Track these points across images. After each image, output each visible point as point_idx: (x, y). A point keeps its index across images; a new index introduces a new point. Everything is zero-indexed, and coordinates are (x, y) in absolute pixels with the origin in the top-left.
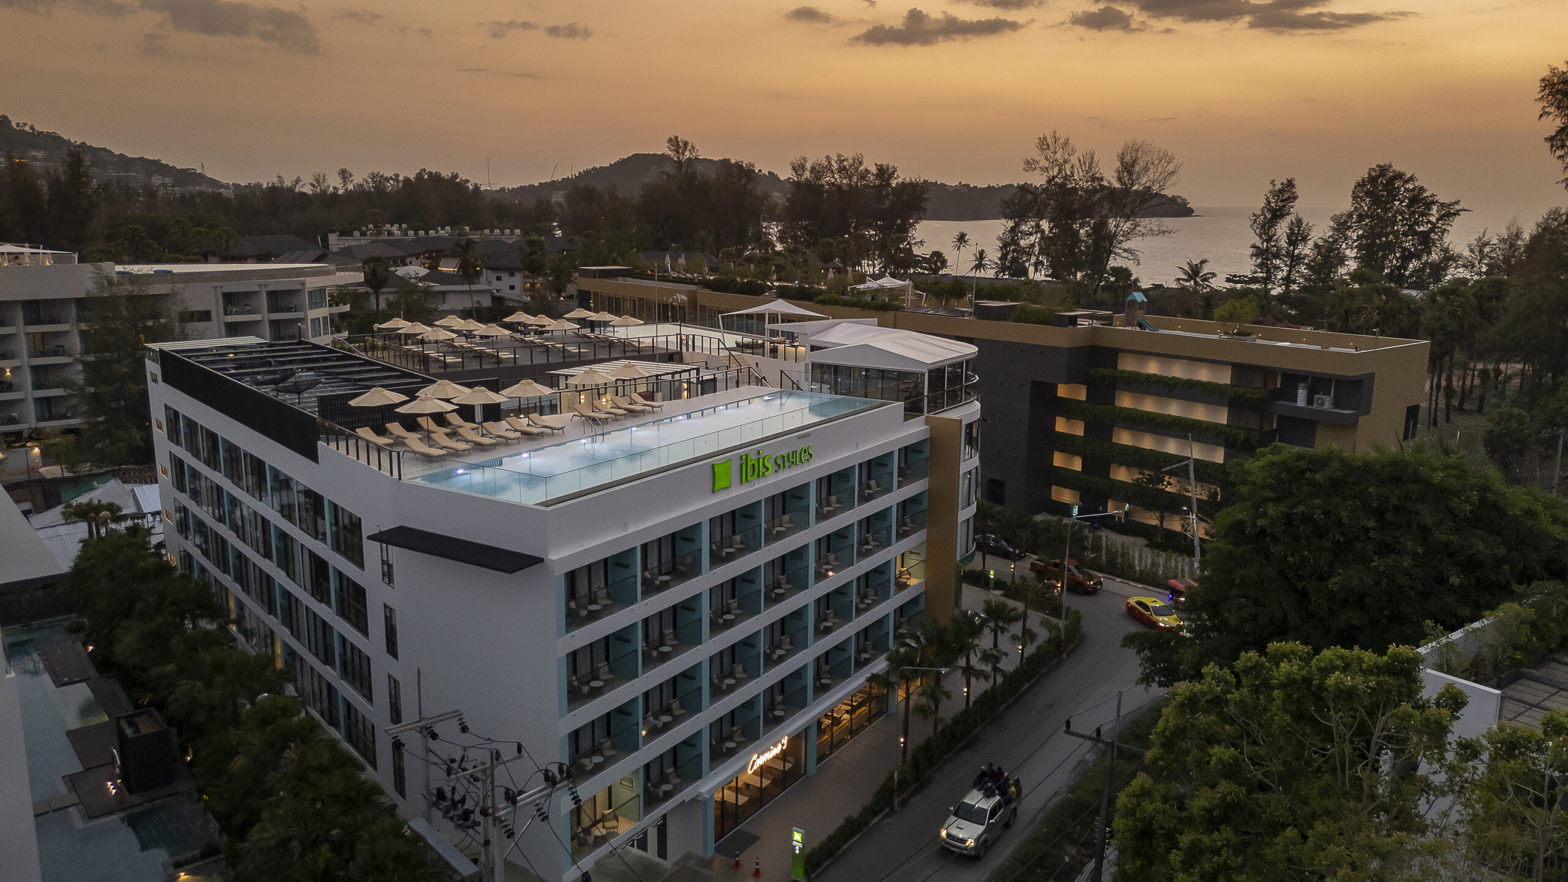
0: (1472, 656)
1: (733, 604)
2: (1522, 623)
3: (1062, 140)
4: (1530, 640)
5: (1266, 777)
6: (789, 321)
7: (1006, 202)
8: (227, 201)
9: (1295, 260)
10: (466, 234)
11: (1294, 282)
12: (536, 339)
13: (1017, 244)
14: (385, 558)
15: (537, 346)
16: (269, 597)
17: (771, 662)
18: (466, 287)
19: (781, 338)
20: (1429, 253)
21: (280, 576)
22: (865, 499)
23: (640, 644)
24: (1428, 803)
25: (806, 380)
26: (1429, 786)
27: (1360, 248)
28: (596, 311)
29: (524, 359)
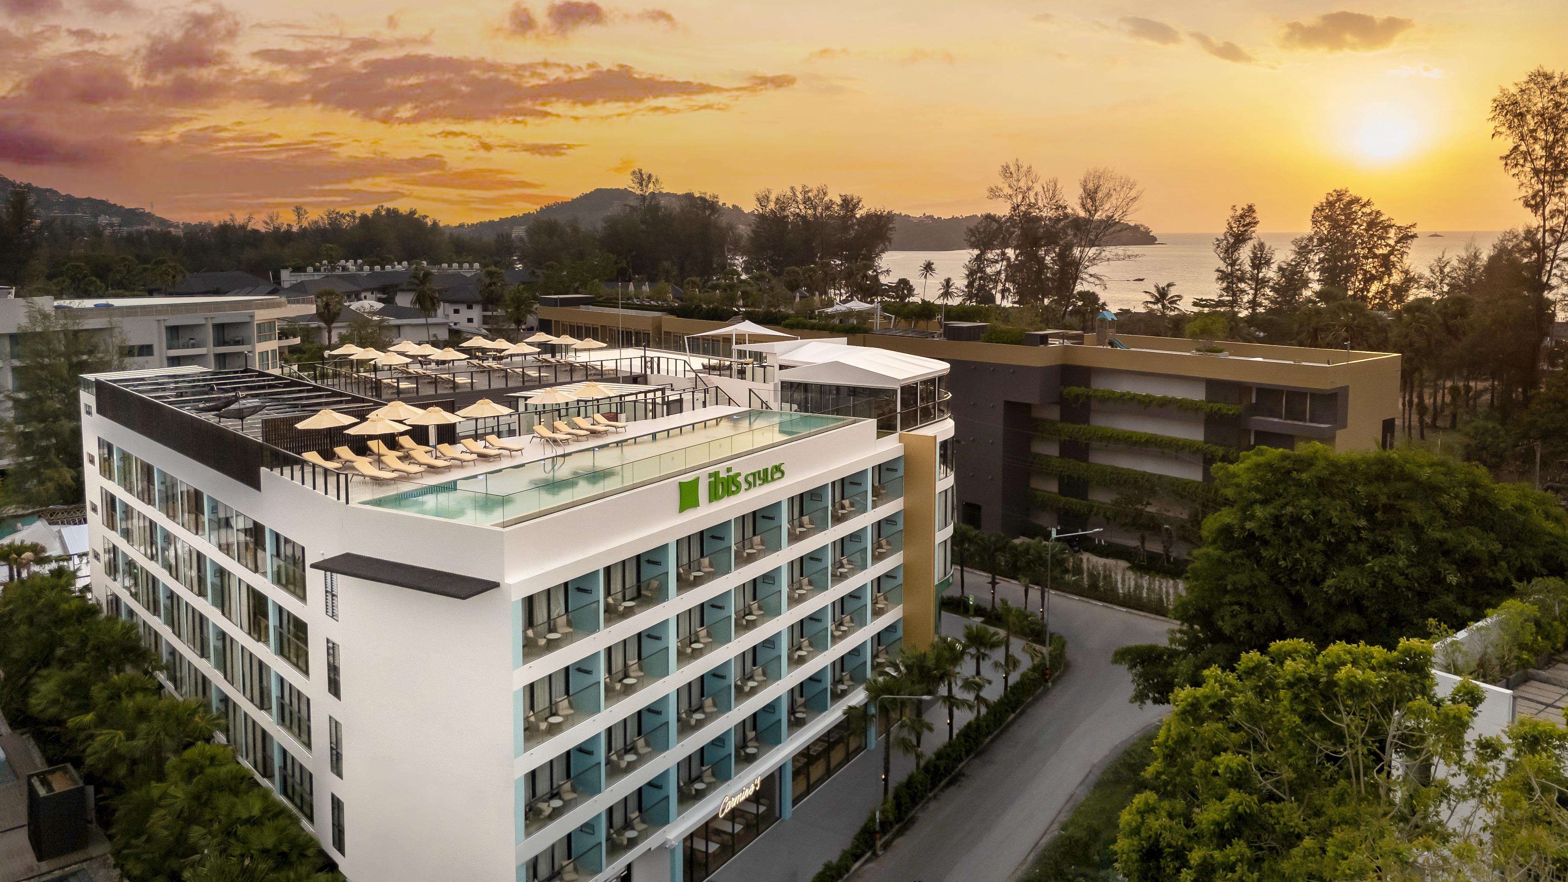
0: (1478, 656)
1: (703, 633)
2: (1526, 621)
3: (1025, 168)
4: (1536, 640)
5: (1278, 789)
6: (755, 342)
7: (971, 230)
8: (177, 239)
9: (1260, 283)
10: (423, 268)
11: (1260, 305)
12: (494, 364)
13: (984, 272)
14: (329, 589)
15: (495, 370)
16: (202, 640)
17: (742, 694)
18: (422, 321)
19: (748, 360)
20: (1390, 275)
21: (214, 615)
22: (838, 519)
23: (602, 676)
24: (1449, 808)
25: (775, 400)
26: (1448, 791)
27: (1322, 271)
28: (558, 336)
29: (481, 383)
